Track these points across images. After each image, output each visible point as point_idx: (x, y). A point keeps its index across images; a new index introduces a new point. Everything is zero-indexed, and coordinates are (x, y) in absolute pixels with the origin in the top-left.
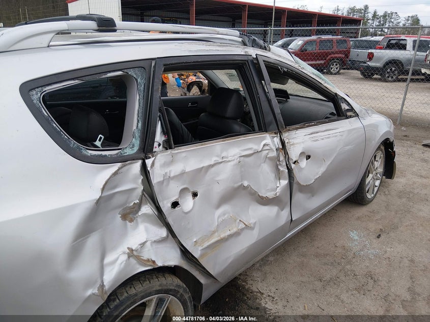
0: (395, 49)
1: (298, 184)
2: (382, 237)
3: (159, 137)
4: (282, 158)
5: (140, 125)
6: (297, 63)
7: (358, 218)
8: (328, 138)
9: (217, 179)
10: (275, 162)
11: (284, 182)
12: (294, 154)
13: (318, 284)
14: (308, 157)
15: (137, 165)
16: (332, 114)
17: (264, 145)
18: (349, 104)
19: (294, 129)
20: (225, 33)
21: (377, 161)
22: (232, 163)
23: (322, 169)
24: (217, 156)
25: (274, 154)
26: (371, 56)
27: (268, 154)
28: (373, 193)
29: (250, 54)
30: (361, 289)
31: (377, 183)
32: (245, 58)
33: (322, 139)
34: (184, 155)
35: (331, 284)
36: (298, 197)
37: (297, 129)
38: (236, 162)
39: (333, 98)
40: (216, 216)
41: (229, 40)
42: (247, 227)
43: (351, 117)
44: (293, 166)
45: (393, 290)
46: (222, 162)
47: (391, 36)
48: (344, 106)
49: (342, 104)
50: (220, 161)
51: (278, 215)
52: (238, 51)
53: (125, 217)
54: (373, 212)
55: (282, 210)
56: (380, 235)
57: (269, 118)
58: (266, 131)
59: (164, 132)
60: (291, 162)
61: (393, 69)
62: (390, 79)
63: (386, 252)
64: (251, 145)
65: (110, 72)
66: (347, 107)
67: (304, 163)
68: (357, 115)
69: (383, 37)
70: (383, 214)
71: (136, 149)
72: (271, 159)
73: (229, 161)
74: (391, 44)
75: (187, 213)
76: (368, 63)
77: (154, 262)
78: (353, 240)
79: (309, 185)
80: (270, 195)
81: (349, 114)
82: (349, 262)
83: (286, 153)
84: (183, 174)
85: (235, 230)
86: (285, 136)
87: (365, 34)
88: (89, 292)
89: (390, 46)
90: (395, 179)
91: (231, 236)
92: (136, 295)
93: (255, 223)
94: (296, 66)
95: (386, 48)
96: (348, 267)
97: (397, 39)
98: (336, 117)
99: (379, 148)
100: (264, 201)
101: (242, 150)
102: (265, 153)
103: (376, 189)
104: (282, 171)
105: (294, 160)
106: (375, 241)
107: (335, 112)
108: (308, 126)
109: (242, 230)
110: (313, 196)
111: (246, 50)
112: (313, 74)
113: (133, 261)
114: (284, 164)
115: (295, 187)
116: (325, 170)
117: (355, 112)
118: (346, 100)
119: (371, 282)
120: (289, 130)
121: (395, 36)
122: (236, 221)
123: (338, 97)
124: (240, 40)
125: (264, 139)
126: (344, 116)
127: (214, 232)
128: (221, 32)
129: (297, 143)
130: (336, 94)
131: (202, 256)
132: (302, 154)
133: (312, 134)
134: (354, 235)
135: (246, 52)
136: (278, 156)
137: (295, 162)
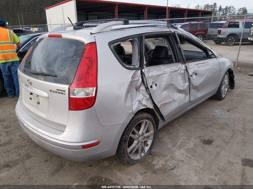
0: (233, 27)
1: (193, 85)
2: (230, 111)
3: (145, 63)
4: (186, 74)
5: (139, 57)
6: (188, 34)
7: (218, 105)
8: (204, 66)
9: (163, 80)
10: (183, 75)
11: (187, 84)
12: (191, 72)
13: (203, 127)
14: (196, 74)
15: (140, 71)
16: (204, 57)
17: (179, 68)
18: (212, 52)
19: (190, 62)
20: (162, 23)
21: (226, 79)
22: (168, 74)
23: (202, 80)
24: (163, 71)
25: (183, 72)
26: (219, 32)
27: (180, 72)
28: (225, 94)
29: (171, 31)
30: (222, 128)
31: (226, 89)
32: (170, 33)
33: (202, 67)
34: (152, 69)
35: (209, 127)
36: (193, 91)
37: (191, 62)
38: (169, 74)
39: (205, 50)
40: (163, 94)
41: (163, 26)
42: (174, 100)
43: (213, 58)
44: (190, 77)
45: (236, 128)
46: (164, 74)
47: (230, 20)
48: (210, 53)
49: (209, 52)
50: (164, 73)
51: (185, 97)
52: (167, 30)
53: (136, 89)
54: (225, 102)
55: (186, 96)
56: (229, 111)
57: (180, 57)
58: (179, 62)
59: (146, 60)
60: (190, 76)
61: (232, 38)
62: (231, 44)
63: (232, 116)
64: (174, 68)
65: (129, 39)
66: (211, 54)
67: (194, 76)
68: (216, 57)
69: (226, 21)
70: (230, 103)
71: (139, 66)
72: (182, 74)
73: (167, 73)
74: (231, 25)
75: (155, 91)
76: (218, 36)
77: (146, 106)
78: (217, 113)
79: (197, 86)
80: (182, 89)
81: (212, 56)
82: (216, 120)
83: (188, 72)
84: (152, 76)
85: (170, 101)
86: (187, 64)
87: (215, 19)
88: (130, 111)
89: (230, 26)
90: (235, 90)
91: (169, 103)
92: (140, 118)
93: (177, 99)
94: (189, 35)
95: (228, 27)
96: (216, 122)
97: (233, 22)
98: (207, 58)
99: (226, 73)
100: (180, 91)
101: (171, 69)
102: (179, 71)
103: (226, 92)
104: (186, 79)
105: (191, 75)
106: (227, 113)
107: (206, 56)
108: (195, 61)
109: (172, 101)
110: (198, 92)
111: (170, 29)
112: (196, 39)
113: (140, 104)
114: (187, 76)
115: (191, 87)
116: (203, 80)
117: (215, 56)
118: (211, 51)
119: (226, 126)
120: (188, 62)
121: (233, 20)
122: (170, 97)
123: (207, 49)
124: (166, 25)
125: (179, 65)
126: (210, 57)
127: (163, 100)
128: (160, 23)
129: (191, 68)
130: (206, 47)
131: (160, 107)
132: (194, 72)
133: (197, 64)
134: (217, 111)
135: (170, 30)
136: (185, 72)
137: (191, 76)
